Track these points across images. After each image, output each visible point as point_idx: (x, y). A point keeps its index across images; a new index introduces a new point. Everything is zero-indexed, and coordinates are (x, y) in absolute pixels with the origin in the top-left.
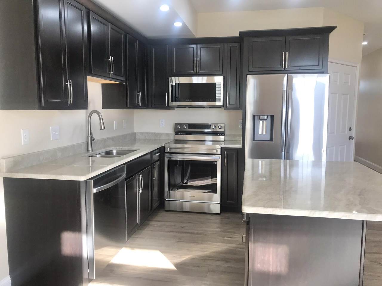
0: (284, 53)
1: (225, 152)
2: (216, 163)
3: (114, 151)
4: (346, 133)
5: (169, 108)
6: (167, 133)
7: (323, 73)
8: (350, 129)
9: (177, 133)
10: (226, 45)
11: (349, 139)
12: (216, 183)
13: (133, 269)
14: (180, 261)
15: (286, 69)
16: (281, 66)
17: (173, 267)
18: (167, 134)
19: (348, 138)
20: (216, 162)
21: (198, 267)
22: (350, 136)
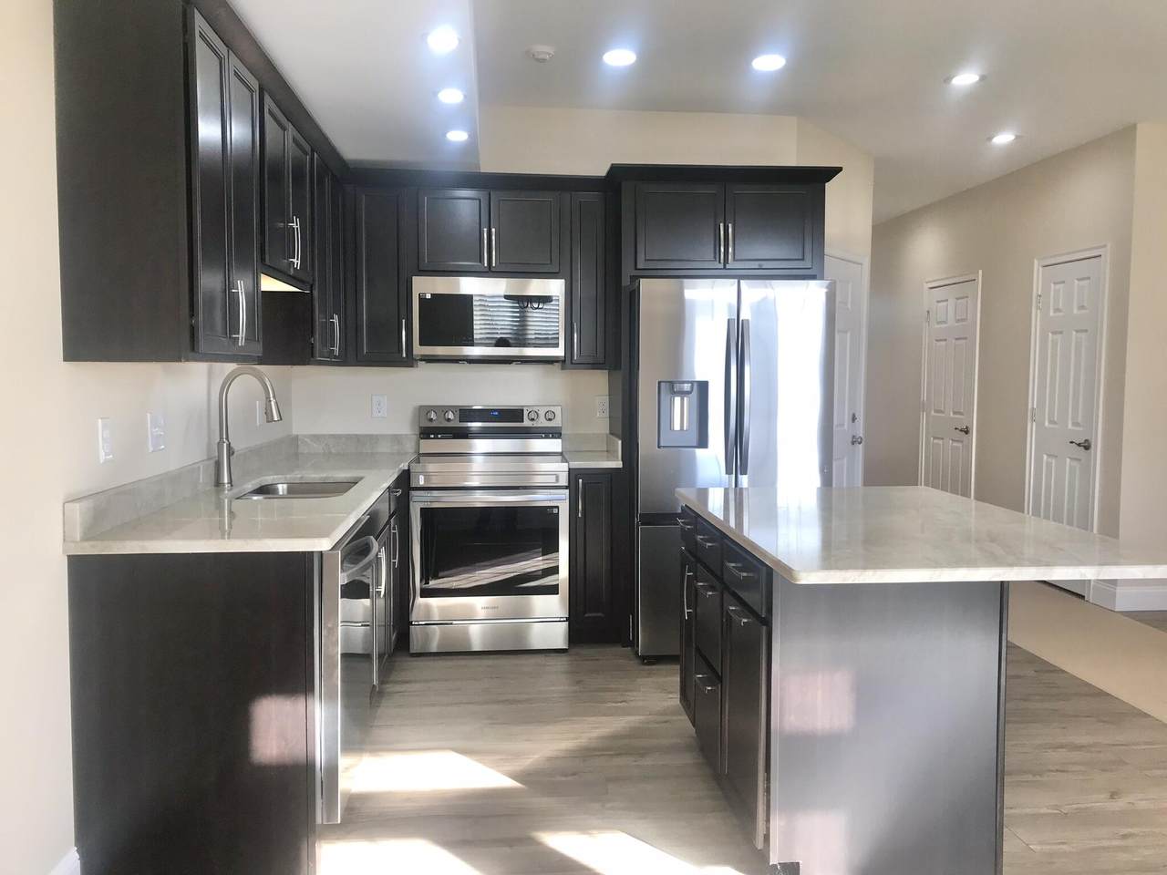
0: (722, 225)
1: (581, 481)
2: (555, 511)
3: (280, 487)
4: (846, 427)
5: (410, 362)
6: (395, 435)
7: (813, 277)
8: (854, 419)
9: (426, 433)
10: (567, 196)
11: (853, 443)
12: (558, 567)
13: (408, 800)
14: (522, 768)
15: (728, 266)
16: (715, 257)
17: (509, 783)
18: (396, 439)
19: (851, 440)
20: (557, 507)
21: (574, 774)
22: (854, 437)
